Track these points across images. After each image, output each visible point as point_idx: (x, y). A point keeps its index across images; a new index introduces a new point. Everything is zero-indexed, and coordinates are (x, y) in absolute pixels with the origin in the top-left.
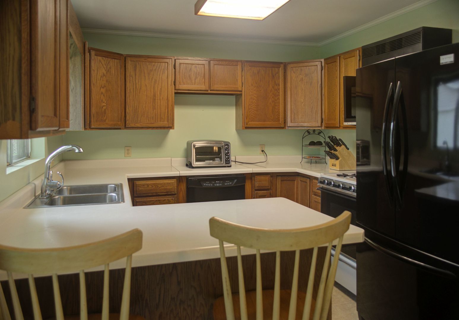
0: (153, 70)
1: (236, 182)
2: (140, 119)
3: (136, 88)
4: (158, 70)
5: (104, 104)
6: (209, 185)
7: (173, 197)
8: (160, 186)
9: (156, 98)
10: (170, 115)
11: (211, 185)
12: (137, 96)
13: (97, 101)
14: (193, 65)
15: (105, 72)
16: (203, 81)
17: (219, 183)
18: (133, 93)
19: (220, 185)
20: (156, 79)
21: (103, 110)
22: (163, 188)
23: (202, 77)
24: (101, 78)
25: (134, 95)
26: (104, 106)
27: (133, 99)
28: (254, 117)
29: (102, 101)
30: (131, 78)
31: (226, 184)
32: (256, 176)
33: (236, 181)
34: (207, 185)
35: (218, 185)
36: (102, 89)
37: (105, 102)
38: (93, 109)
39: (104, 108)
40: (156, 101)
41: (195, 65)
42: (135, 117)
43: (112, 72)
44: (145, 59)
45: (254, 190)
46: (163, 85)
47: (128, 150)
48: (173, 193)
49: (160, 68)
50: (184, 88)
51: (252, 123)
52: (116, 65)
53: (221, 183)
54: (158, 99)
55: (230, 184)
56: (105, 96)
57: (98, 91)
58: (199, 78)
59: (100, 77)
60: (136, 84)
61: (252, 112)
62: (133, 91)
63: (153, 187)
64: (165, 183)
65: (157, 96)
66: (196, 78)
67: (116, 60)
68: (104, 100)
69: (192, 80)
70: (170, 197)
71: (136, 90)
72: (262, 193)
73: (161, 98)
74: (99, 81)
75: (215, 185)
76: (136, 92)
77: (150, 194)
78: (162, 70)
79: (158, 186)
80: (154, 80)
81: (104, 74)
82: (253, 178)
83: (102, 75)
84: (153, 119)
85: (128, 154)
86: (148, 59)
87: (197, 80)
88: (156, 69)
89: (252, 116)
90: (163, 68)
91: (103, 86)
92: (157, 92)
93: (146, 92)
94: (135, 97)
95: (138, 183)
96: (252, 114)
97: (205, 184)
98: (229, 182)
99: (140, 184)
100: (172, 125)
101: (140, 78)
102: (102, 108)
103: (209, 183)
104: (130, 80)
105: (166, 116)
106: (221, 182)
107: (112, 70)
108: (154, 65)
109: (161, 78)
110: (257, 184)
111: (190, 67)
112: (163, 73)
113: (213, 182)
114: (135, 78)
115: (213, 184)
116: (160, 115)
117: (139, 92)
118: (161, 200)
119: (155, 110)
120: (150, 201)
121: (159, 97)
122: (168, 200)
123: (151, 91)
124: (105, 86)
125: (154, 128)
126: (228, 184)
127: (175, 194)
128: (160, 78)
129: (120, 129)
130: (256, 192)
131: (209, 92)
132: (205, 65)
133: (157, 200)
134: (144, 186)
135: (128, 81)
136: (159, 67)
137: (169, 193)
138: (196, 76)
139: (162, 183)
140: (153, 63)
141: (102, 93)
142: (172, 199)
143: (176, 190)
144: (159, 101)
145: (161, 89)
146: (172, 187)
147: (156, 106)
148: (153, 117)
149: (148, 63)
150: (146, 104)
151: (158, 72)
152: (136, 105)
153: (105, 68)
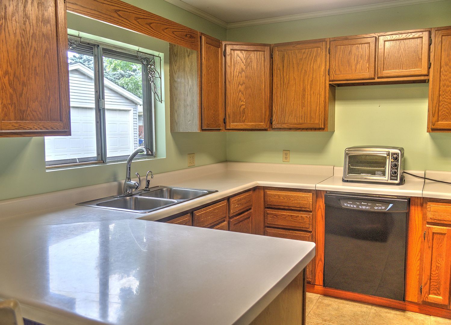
0: (303, 59)
1: (392, 207)
2: (287, 119)
3: (284, 83)
4: (309, 58)
5: (242, 103)
6: (352, 206)
7: (309, 215)
8: (292, 199)
9: (306, 94)
10: (322, 113)
11: (355, 206)
12: (284, 92)
13: (234, 100)
14: (354, 46)
15: (244, 68)
16: (368, 65)
17: (366, 206)
18: (281, 88)
19: (367, 208)
20: (306, 70)
21: (242, 109)
22: (296, 201)
23: (366, 61)
24: (239, 74)
25: (282, 91)
26: (243, 105)
27: (280, 95)
28: (447, 113)
29: (240, 99)
30: (279, 71)
31: (376, 208)
32: (429, 203)
33: (391, 205)
34: (349, 205)
35: (364, 207)
36: (240, 86)
37: (244, 101)
38: (228, 109)
39: (244, 107)
40: (306, 96)
41: (356, 45)
42: (283, 117)
43: (253, 67)
44: (294, 47)
45: (425, 222)
46: (314, 76)
47: (286, 154)
48: (308, 209)
49: (312, 55)
50: (341, 78)
51: (444, 123)
52: (258, 57)
53: (369, 206)
54: (308, 95)
55: (383, 209)
56: (244, 94)
57: (235, 88)
58: (361, 62)
59: (237, 73)
60: (283, 78)
61: (445, 106)
62: (281, 86)
63: (285, 199)
64: (298, 196)
65: (306, 90)
66: (357, 62)
67: (258, 52)
68: (242, 98)
69: (351, 67)
70: (304, 214)
71: (283, 85)
72: (439, 229)
73: (312, 93)
74: (236, 78)
75: (360, 207)
76: (283, 88)
77: (281, 207)
78: (313, 58)
79: (291, 199)
80: (303, 71)
81: (242, 69)
82: (424, 205)
83: (241, 71)
84: (301, 119)
85: (286, 158)
86: (297, 46)
87: (358, 65)
88: (306, 57)
89: (444, 112)
90: (315, 54)
91: (241, 83)
92: (307, 85)
93: (294, 86)
94: (283, 94)
95: (269, 192)
96: (445, 109)
97: (345, 204)
98: (380, 206)
99: (272, 194)
100: (324, 126)
101: (288, 70)
102: (240, 107)
103: (351, 204)
104: (277, 74)
105: (317, 114)
106: (369, 204)
107: (253, 64)
108: (304, 53)
109: (312, 68)
110: (430, 215)
111: (350, 48)
112: (314, 62)
113: (358, 203)
114: (283, 71)
115: (358, 206)
116: (310, 114)
117: (286, 87)
118: (293, 216)
119: (304, 108)
120: (282, 214)
121: (309, 91)
122: (302, 217)
123: (300, 85)
124: (244, 83)
125: (303, 129)
126: (380, 208)
127: (311, 212)
128: (310, 68)
129: (266, 130)
130: (427, 226)
131: (377, 80)
132: (371, 44)
133: (289, 215)
134: (275, 196)
135: (275, 75)
136: (310, 55)
137: (303, 209)
138: (357, 61)
139: (295, 196)
140: (304, 51)
141: (240, 91)
142: (307, 217)
143: (311, 207)
144: (309, 97)
145: (312, 81)
146: (306, 202)
147: (306, 103)
148: (302, 116)
149: (297, 51)
150: (294, 101)
151: (308, 60)
152: (283, 102)
153: (245, 63)
